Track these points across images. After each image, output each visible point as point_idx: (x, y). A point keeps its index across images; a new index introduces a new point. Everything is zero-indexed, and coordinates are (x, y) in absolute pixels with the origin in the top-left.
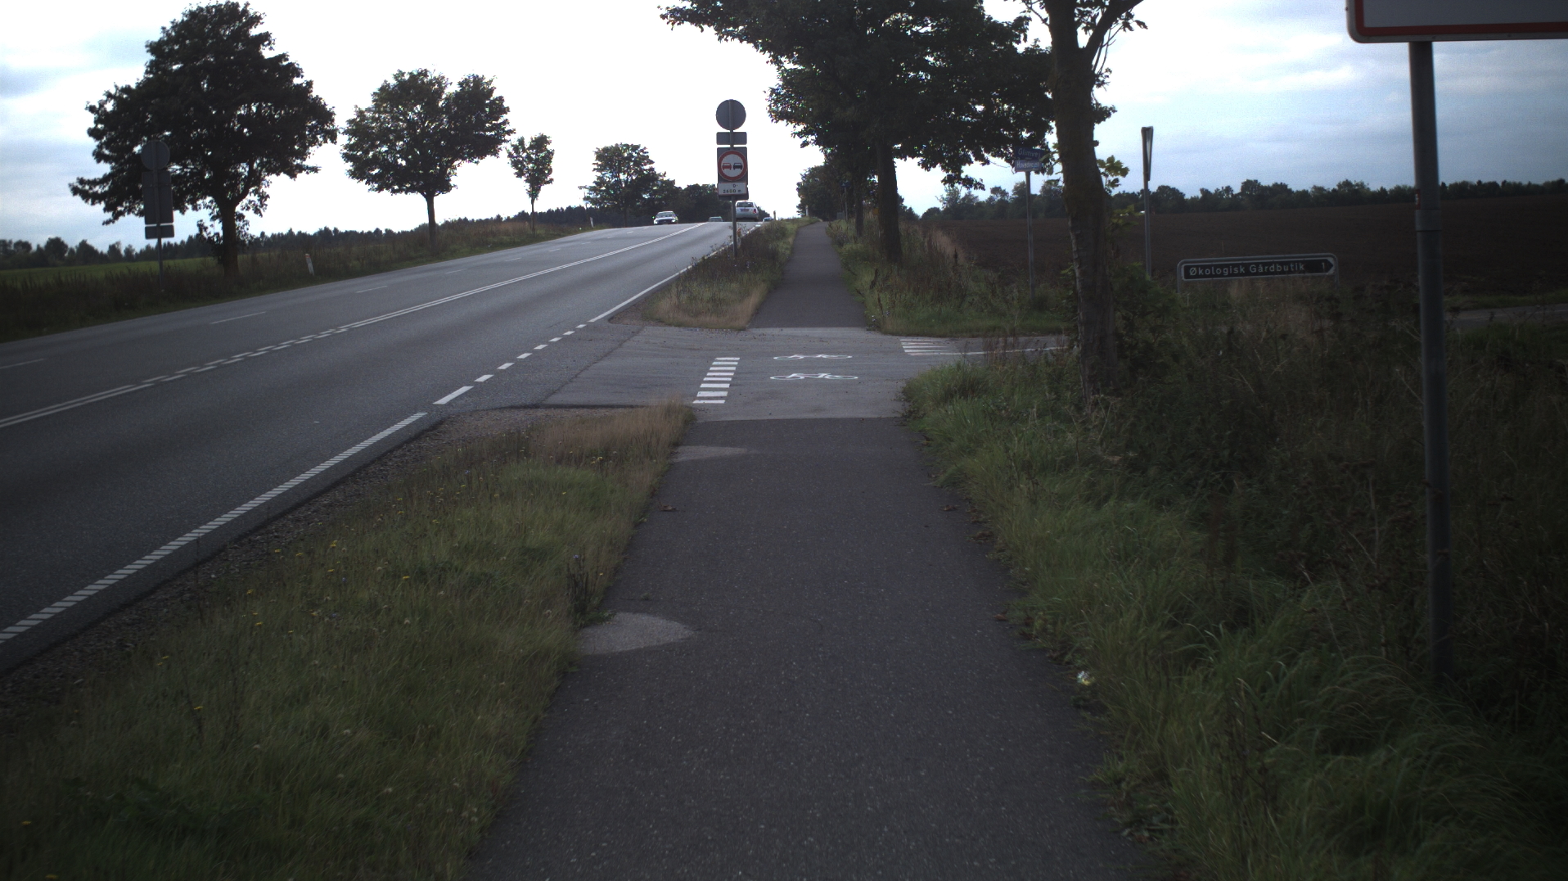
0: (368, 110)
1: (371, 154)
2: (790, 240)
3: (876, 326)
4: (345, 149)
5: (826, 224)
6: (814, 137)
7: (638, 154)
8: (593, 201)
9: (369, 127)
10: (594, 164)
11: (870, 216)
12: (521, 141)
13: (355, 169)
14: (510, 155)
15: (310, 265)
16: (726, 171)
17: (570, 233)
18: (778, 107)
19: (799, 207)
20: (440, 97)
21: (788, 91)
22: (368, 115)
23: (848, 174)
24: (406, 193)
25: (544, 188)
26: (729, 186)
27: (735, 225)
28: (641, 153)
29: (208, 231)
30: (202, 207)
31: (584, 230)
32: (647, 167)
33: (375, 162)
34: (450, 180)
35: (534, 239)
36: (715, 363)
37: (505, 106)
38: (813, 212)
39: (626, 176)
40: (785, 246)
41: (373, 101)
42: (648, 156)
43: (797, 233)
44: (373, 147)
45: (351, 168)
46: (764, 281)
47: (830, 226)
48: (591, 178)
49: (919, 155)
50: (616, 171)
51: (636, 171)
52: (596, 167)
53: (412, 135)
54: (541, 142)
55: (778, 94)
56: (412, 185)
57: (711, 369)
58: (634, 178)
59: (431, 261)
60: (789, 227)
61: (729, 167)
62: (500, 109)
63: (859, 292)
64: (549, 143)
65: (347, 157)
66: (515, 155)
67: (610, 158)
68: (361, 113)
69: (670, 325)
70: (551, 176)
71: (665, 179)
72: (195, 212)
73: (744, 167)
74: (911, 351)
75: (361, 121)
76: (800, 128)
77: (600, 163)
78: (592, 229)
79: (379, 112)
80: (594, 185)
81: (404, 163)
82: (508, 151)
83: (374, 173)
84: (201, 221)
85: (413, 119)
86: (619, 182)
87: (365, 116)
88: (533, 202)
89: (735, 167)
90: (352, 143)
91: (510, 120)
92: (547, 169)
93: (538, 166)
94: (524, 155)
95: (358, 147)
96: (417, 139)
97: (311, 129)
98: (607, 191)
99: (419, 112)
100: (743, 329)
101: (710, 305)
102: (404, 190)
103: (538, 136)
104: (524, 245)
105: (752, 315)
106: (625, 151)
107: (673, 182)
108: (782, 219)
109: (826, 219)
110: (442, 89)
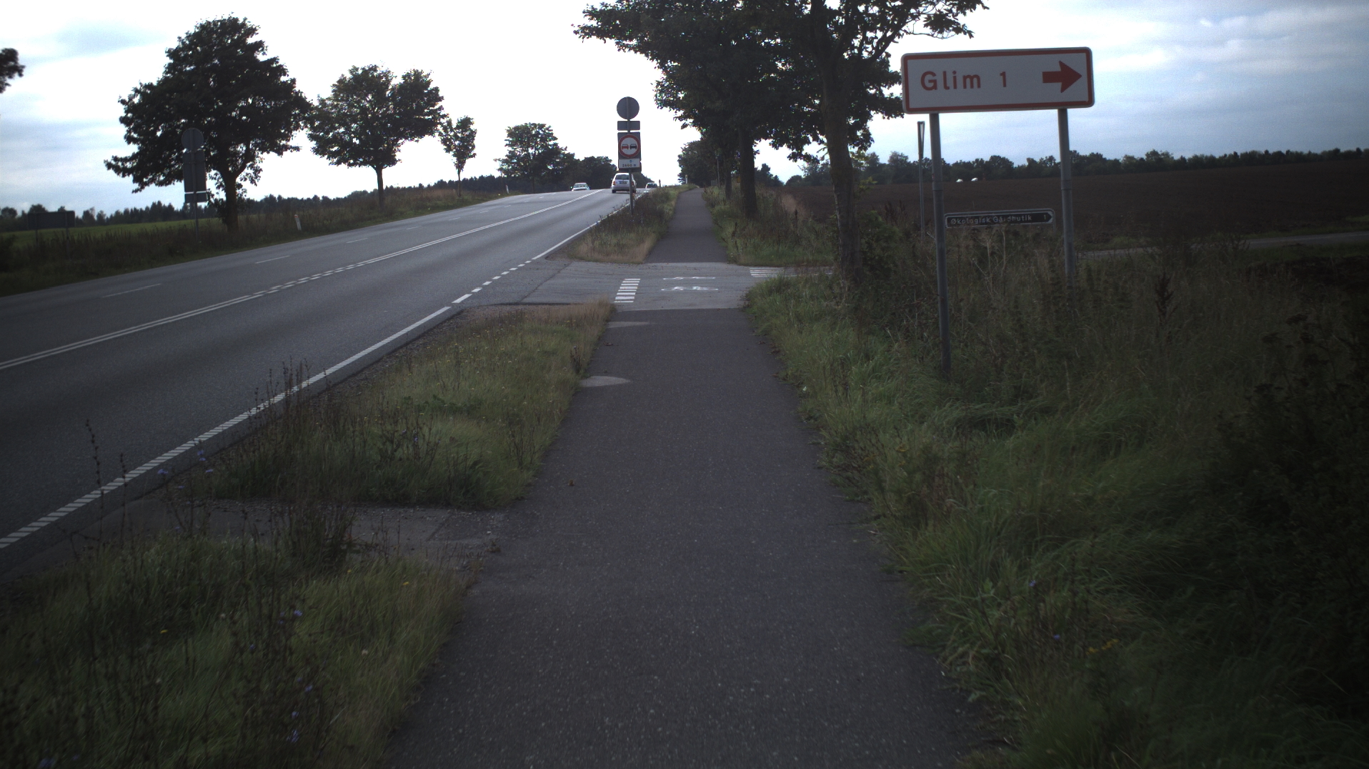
0: (329, 99)
1: (331, 134)
2: (673, 203)
3: (734, 261)
5: (702, 190)
6: (691, 120)
7: (544, 132)
8: (506, 172)
9: (330, 113)
10: (506, 140)
11: (736, 185)
12: (450, 124)
13: (318, 147)
14: (442, 135)
15: (298, 224)
16: (625, 151)
17: (491, 199)
18: (662, 97)
19: (680, 175)
20: (387, 88)
21: (670, 84)
22: (328, 102)
23: (719, 149)
24: (360, 166)
25: (469, 161)
26: (627, 162)
28: (547, 131)
29: (215, 197)
31: (502, 196)
32: (551, 143)
33: (337, 140)
34: (395, 155)
35: (463, 203)
36: (624, 282)
37: (441, 96)
38: (691, 180)
39: (534, 150)
40: (669, 208)
41: (333, 91)
42: (552, 134)
43: (679, 197)
44: (333, 128)
45: (315, 146)
46: (654, 232)
47: (705, 191)
48: (504, 152)
49: (771, 138)
50: (526, 146)
51: (542, 146)
52: (508, 142)
53: (364, 118)
54: (466, 123)
55: (662, 86)
56: (364, 159)
58: (541, 152)
59: (387, 221)
60: (672, 192)
61: (627, 147)
62: (436, 97)
63: (724, 239)
64: (472, 124)
66: (444, 134)
67: (520, 135)
68: (322, 102)
70: (475, 151)
71: (566, 152)
73: (638, 147)
74: (754, 274)
75: (323, 107)
76: (680, 113)
77: (511, 139)
78: (508, 195)
79: (337, 100)
80: (506, 158)
81: (358, 142)
82: (440, 131)
83: (334, 149)
85: (365, 105)
86: (528, 155)
87: (326, 103)
88: (459, 173)
89: (631, 147)
90: (315, 125)
91: (443, 106)
92: (470, 145)
93: (463, 143)
94: (452, 134)
95: (320, 129)
96: (369, 122)
97: (295, 116)
98: (518, 163)
99: (370, 100)
100: (641, 263)
101: (616, 248)
102: (358, 163)
103: (463, 118)
104: (456, 208)
105: (647, 254)
106: (533, 129)
107: (573, 155)
108: (666, 186)
109: (702, 186)
110: (388, 81)
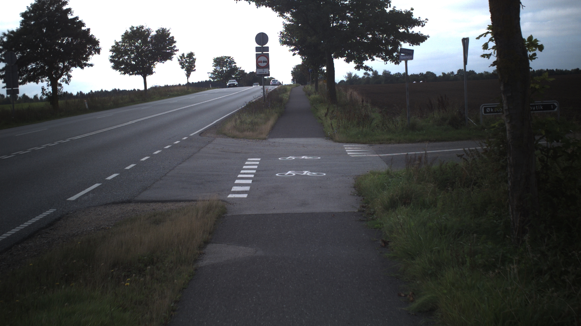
0: (120, 42)
1: (121, 59)
2: (289, 93)
3: (331, 138)
4: (111, 57)
5: (303, 86)
6: (298, 52)
7: (230, 60)
8: (213, 78)
9: (120, 49)
10: (213, 64)
12: (183, 55)
13: (115, 66)
14: (179, 60)
15: (87, 105)
16: (260, 64)
17: (201, 91)
18: (283, 40)
19: (292, 80)
20: (148, 37)
21: (288, 33)
22: (120, 44)
23: (311, 66)
24: (135, 75)
25: (192, 73)
26: (261, 70)
27: (264, 87)
28: (231, 60)
29: (46, 91)
30: (45, 81)
31: (208, 89)
32: (234, 65)
33: (123, 63)
34: (153, 70)
36: (247, 163)
37: (175, 40)
38: (297, 82)
39: (226, 68)
40: (286, 96)
41: (122, 38)
42: (234, 61)
43: (291, 90)
44: (122, 56)
45: (113, 65)
46: (276, 112)
47: (304, 87)
48: (212, 69)
49: (345, 57)
50: (222, 67)
51: (229, 66)
52: (214, 65)
53: (137, 52)
54: (191, 55)
55: (283, 34)
56: (137, 72)
57: (244, 167)
58: (229, 69)
59: (141, 103)
60: (288, 88)
61: (261, 62)
62: (173, 41)
63: (319, 118)
64: (194, 55)
65: (111, 61)
66: (181, 60)
67: (219, 61)
68: (117, 43)
69: (229, 137)
70: (195, 68)
71: (241, 69)
72: (42, 83)
73: (268, 62)
74: (351, 153)
75: (117, 46)
76: (293, 47)
77: (215, 63)
78: (210, 89)
79: (125, 43)
80: (213, 72)
81: (134, 63)
82: (178, 59)
83: (122, 67)
84: (43, 87)
85: (138, 45)
86: (223, 71)
87: (119, 44)
88: (188, 80)
89: (264, 62)
90: (113, 55)
91: (176, 46)
92: (193, 65)
93: (190, 64)
94: (184, 60)
95: (116, 57)
96: (140, 53)
97: (89, 48)
98: (218, 74)
99: (140, 42)
100: (265, 139)
101: (250, 126)
102: (134, 74)
103: (190, 53)
105: (270, 131)
106: (225, 59)
107: (244, 71)
108: (285, 85)
109: (302, 85)
110: (149, 34)
